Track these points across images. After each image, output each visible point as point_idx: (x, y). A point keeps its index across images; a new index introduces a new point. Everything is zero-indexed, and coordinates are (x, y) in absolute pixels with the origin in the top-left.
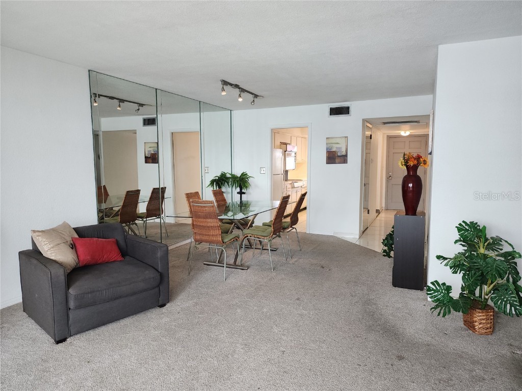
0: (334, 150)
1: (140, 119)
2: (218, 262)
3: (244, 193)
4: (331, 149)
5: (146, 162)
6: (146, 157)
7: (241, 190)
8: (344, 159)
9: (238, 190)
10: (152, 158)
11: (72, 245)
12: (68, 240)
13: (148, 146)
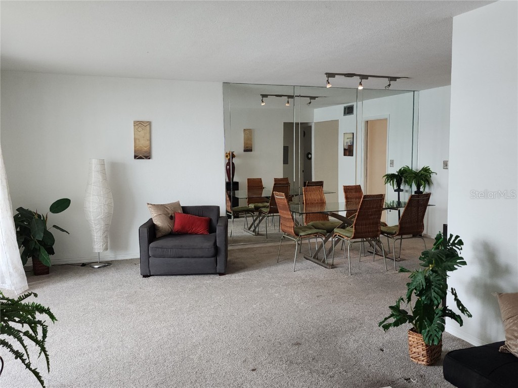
1: (341, 108)
5: (345, 155)
6: (345, 150)
7: (419, 189)
10: (349, 151)
11: (171, 216)
12: (171, 212)
13: (346, 137)
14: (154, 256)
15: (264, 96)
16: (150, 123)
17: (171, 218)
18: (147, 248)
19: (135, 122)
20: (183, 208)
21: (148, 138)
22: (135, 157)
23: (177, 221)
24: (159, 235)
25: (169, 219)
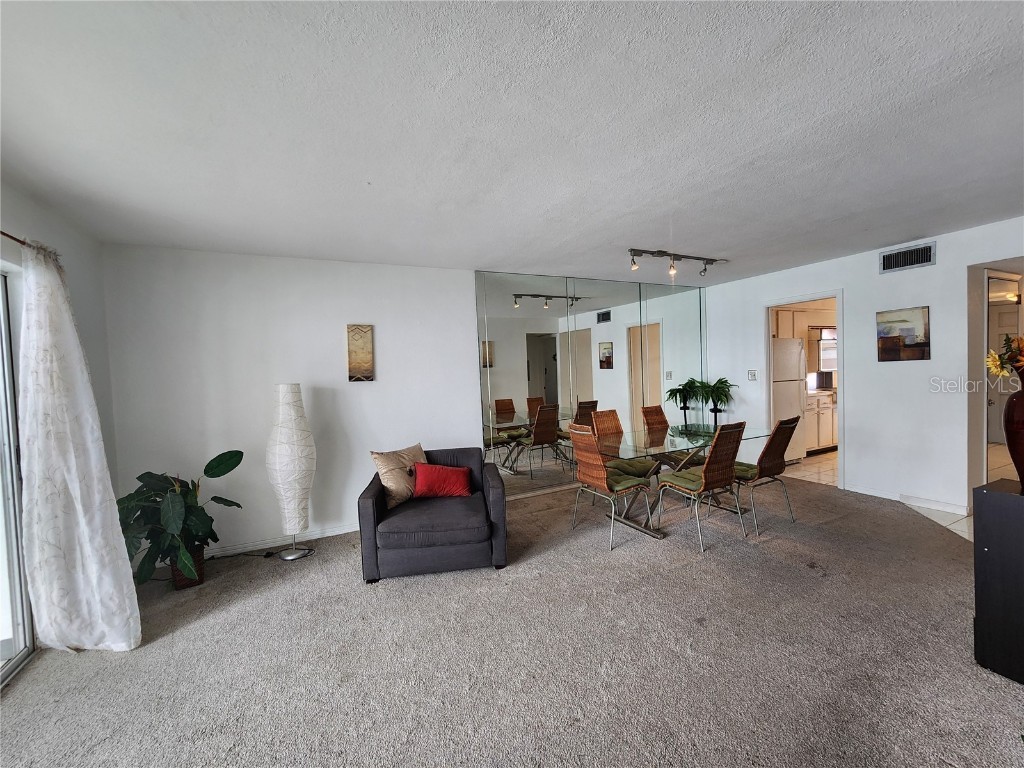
0: (896, 334)
1: (593, 315)
2: (625, 518)
3: (720, 411)
4: (888, 333)
5: (601, 368)
6: (601, 362)
7: (715, 405)
8: (921, 350)
9: (711, 405)
10: (607, 363)
11: (410, 470)
12: (409, 465)
13: (602, 349)
14: (385, 547)
15: (518, 296)
16: (372, 328)
17: (411, 473)
18: (372, 532)
19: (349, 327)
20: (427, 453)
21: (370, 350)
22: (351, 378)
23: (420, 478)
24: (392, 504)
25: (407, 476)
